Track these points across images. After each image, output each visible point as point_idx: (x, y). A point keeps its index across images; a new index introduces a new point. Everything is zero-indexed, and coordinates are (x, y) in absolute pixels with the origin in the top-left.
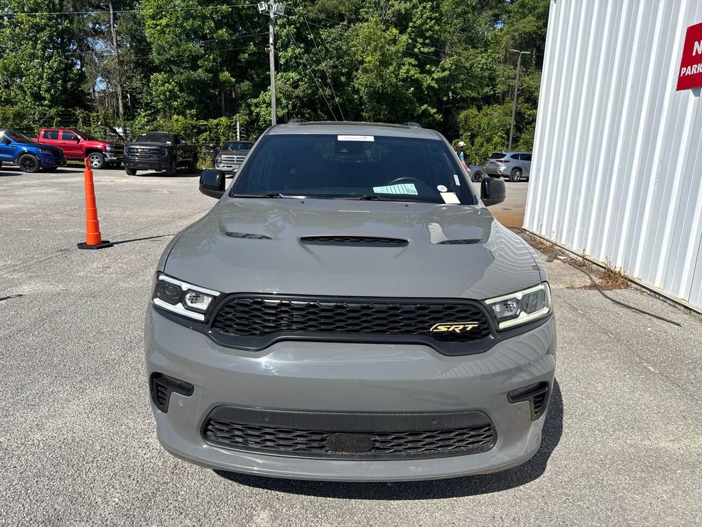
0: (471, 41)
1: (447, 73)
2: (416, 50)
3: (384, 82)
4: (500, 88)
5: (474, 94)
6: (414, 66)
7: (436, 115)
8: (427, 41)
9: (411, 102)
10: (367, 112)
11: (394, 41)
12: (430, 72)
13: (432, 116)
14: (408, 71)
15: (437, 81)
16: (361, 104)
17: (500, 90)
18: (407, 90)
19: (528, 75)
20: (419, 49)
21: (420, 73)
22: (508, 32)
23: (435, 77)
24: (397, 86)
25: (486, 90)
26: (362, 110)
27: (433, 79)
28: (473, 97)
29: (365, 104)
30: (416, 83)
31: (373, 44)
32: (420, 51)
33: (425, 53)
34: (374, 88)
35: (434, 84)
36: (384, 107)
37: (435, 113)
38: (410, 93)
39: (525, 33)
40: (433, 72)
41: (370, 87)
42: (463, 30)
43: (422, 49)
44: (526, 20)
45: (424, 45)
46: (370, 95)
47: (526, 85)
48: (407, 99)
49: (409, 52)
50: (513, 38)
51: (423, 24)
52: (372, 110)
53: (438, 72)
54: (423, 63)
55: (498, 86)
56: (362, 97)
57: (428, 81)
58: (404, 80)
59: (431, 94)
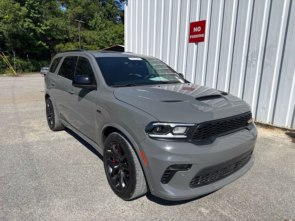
0: (54, 13)
1: (48, 27)
2: (31, 15)
3: (17, 29)
4: (71, 36)
5: (60, 38)
6: (31, 23)
7: (46, 46)
8: (37, 12)
9: (32, 40)
10: (8, 43)
11: (20, 10)
12: (40, 26)
13: (44, 46)
14: (29, 25)
15: (44, 30)
16: (4, 39)
17: (71, 37)
18: (29, 34)
19: (82, 31)
20: (33, 15)
21: (35, 26)
22: (71, 12)
23: (43, 29)
24: (24, 32)
25: (65, 36)
26: (6, 42)
27: (42, 29)
28: (60, 39)
29: (7, 39)
30: (34, 31)
31: (8, 10)
32: (33, 16)
33: (36, 17)
34: (12, 32)
35: (43, 32)
36: (18, 41)
37: (45, 45)
38: (31, 35)
39: (78, 13)
40: (42, 26)
41: (9, 31)
42: (50, 8)
43: (34, 15)
44: (78, 8)
45: (35, 13)
46: (10, 35)
47: (82, 35)
48: (30, 38)
49: (28, 16)
50: (73, 14)
51: (33, 3)
52: (11, 43)
53: (44, 26)
54: (36, 21)
55: (70, 35)
56: (5, 36)
57: (39, 30)
58: (27, 29)
59: (42, 36)
